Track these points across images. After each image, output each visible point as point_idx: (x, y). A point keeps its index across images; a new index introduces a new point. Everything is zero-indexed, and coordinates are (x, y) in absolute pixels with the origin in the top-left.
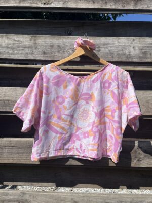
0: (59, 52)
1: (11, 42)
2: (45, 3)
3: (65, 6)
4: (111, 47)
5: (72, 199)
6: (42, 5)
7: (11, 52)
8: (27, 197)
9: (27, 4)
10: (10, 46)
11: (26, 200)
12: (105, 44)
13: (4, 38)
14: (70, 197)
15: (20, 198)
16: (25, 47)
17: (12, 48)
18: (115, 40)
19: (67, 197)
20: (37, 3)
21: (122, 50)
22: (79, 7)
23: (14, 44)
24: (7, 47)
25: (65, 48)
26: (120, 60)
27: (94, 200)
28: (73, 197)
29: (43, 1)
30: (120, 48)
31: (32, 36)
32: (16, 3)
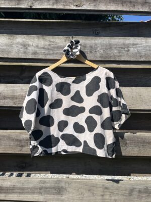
0: (91, 52)
1: (47, 43)
2: (77, 6)
3: (96, 9)
4: (139, 47)
5: (103, 185)
6: (75, 8)
7: (47, 52)
8: (63, 185)
9: (60, 7)
10: (45, 47)
11: (62, 187)
12: (134, 44)
13: (41, 39)
14: (102, 184)
15: (56, 185)
16: (59, 48)
17: (48, 49)
18: (143, 41)
19: (99, 183)
20: (69, 6)
21: (150, 50)
22: (108, 9)
23: (50, 45)
24: (44, 48)
25: (97, 48)
26: (147, 60)
27: (123, 186)
28: (104, 184)
29: (75, 4)
30: (148, 48)
31: (67, 38)
32: (50, 5)
